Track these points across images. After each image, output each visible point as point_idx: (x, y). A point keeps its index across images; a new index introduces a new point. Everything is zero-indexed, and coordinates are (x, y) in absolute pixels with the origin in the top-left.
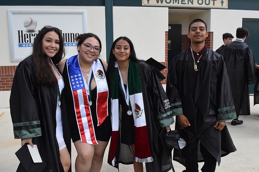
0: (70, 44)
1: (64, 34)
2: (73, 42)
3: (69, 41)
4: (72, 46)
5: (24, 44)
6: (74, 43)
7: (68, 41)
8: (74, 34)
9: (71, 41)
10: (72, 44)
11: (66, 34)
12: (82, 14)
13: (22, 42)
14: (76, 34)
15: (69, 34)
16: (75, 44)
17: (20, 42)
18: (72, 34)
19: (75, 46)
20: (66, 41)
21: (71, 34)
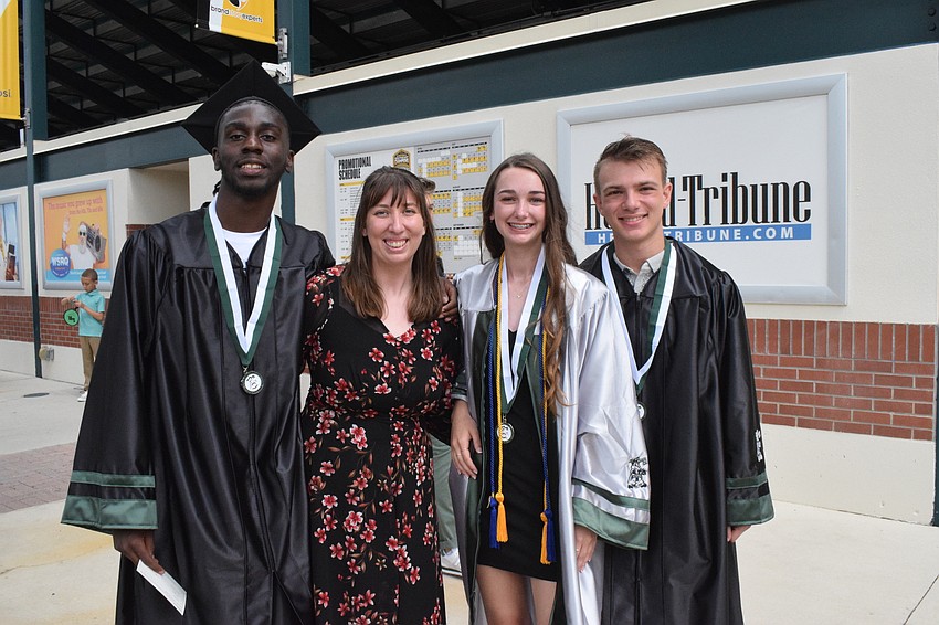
0: (771, 231)
1: (744, 188)
2: (782, 223)
3: (765, 220)
4: (778, 237)
5: (602, 233)
6: (787, 227)
7: (760, 219)
8: (786, 186)
9: (776, 219)
10: (778, 229)
11: (755, 187)
12: (822, 91)
13: (598, 227)
14: (796, 188)
15: (765, 187)
16: (790, 229)
17: (589, 227)
18: (781, 188)
19: (789, 238)
20: (755, 220)
21: (776, 186)
